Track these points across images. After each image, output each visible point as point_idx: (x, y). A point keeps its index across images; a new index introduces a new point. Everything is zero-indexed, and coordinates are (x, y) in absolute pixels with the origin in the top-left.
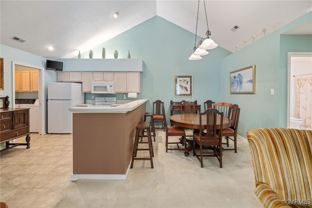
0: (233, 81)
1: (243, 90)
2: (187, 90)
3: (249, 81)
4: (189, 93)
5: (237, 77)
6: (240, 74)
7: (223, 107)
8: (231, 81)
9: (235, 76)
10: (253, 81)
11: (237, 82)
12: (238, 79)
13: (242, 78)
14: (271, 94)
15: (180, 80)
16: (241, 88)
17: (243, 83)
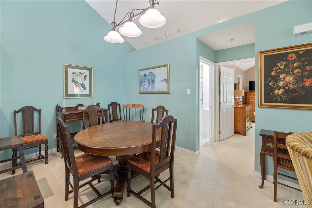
0: (143, 80)
1: (156, 90)
2: (85, 89)
3: (164, 81)
4: (87, 92)
5: (147, 75)
6: (151, 72)
7: (134, 109)
8: (140, 79)
9: (146, 74)
10: (167, 81)
11: (148, 81)
12: (149, 78)
13: (155, 77)
14: (188, 93)
15: (74, 73)
16: (153, 87)
17: (155, 82)
